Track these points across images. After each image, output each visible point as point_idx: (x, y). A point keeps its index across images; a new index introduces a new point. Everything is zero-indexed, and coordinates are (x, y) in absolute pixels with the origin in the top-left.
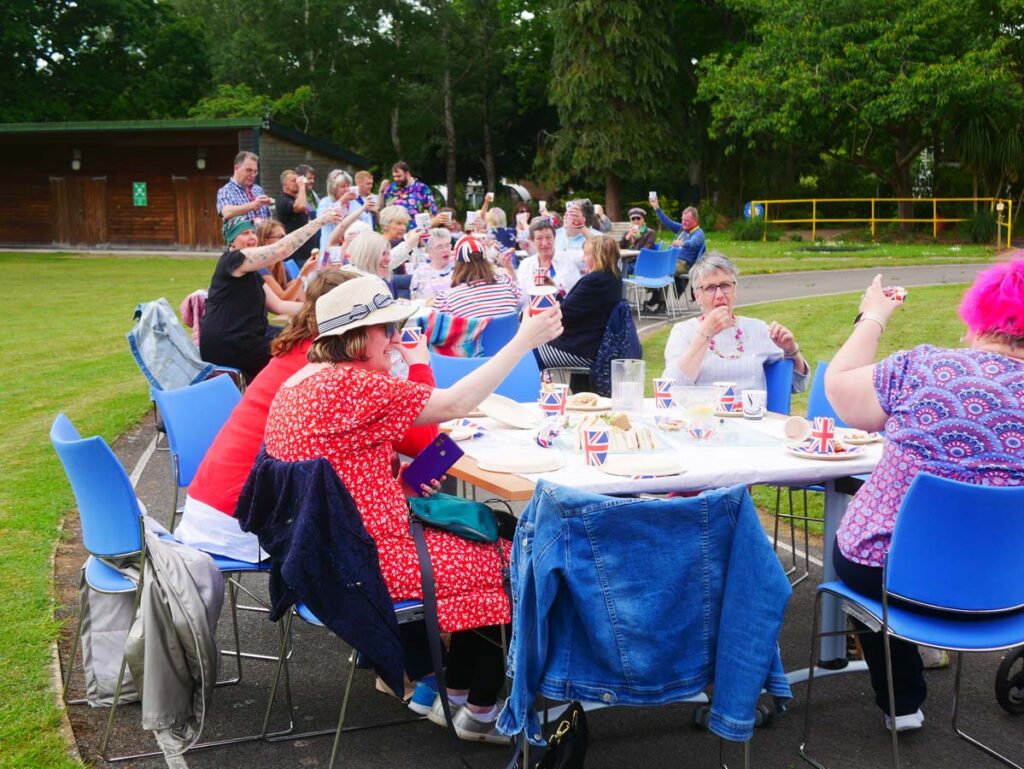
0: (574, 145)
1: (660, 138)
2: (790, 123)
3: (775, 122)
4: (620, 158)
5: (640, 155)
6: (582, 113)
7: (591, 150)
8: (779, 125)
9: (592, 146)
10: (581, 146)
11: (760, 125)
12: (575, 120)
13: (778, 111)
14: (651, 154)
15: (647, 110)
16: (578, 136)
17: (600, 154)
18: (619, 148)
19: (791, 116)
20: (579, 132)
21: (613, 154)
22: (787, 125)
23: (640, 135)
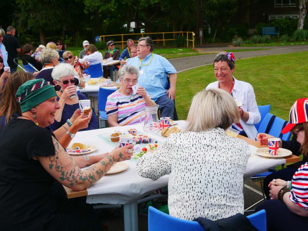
0: (27, 18)
1: (59, 15)
2: (115, 7)
3: (109, 7)
4: (45, 22)
5: (52, 21)
6: (30, 6)
7: (34, 20)
8: (111, 8)
9: (35, 18)
10: (30, 18)
11: (104, 8)
12: (27, 9)
13: (110, 3)
14: (56, 20)
15: (53, 4)
16: (29, 15)
17: (37, 21)
18: (44, 19)
19: (115, 5)
20: (29, 13)
21: (43, 21)
22: (113, 8)
23: (51, 14)
